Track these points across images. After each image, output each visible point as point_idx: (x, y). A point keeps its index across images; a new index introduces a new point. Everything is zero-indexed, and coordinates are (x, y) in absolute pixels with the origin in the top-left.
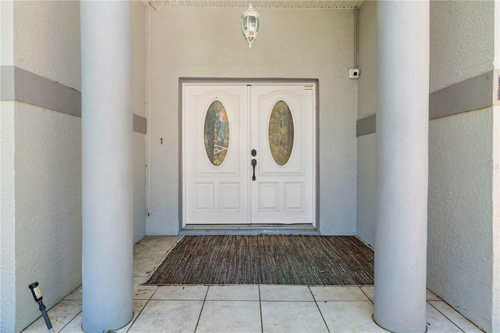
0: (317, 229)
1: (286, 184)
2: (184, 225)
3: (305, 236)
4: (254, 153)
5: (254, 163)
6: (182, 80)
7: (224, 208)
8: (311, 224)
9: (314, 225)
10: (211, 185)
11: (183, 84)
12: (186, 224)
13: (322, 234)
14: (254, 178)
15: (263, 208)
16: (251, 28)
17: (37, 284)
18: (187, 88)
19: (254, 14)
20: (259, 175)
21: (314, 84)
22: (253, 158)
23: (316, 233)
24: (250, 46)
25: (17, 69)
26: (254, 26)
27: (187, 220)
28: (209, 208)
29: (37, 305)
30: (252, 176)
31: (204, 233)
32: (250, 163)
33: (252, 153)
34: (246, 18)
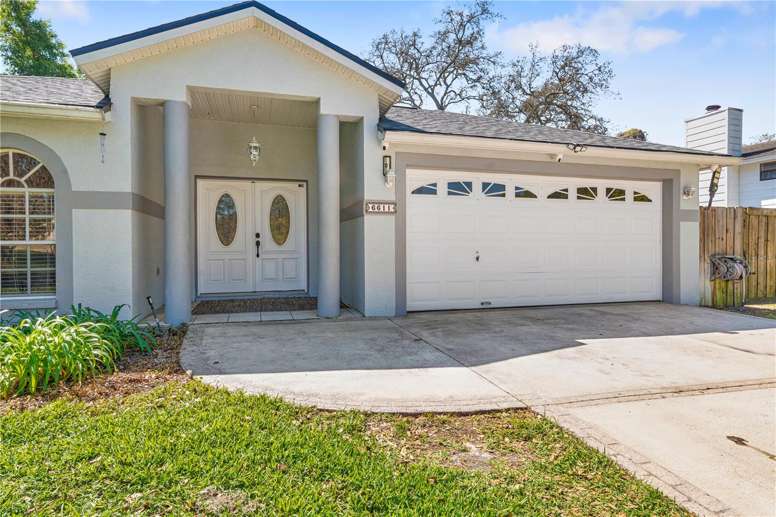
0: (308, 293)
1: (284, 260)
2: (199, 295)
3: (298, 298)
4: (258, 235)
5: (258, 243)
6: (197, 177)
7: (233, 280)
8: (304, 290)
9: (306, 291)
10: (222, 261)
11: (198, 180)
12: (201, 294)
13: (311, 296)
14: (258, 256)
15: (265, 279)
16: (254, 152)
17: (150, 297)
18: (200, 183)
19: (257, 145)
20: (262, 253)
21: (305, 183)
22: (257, 239)
23: (306, 296)
24: (254, 165)
25: (133, 194)
26: (257, 152)
27: (201, 290)
28: (221, 280)
29: (150, 307)
30: (256, 253)
31: (218, 299)
32: (254, 243)
33: (256, 236)
34: (251, 146)
